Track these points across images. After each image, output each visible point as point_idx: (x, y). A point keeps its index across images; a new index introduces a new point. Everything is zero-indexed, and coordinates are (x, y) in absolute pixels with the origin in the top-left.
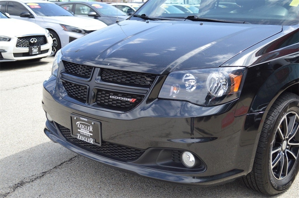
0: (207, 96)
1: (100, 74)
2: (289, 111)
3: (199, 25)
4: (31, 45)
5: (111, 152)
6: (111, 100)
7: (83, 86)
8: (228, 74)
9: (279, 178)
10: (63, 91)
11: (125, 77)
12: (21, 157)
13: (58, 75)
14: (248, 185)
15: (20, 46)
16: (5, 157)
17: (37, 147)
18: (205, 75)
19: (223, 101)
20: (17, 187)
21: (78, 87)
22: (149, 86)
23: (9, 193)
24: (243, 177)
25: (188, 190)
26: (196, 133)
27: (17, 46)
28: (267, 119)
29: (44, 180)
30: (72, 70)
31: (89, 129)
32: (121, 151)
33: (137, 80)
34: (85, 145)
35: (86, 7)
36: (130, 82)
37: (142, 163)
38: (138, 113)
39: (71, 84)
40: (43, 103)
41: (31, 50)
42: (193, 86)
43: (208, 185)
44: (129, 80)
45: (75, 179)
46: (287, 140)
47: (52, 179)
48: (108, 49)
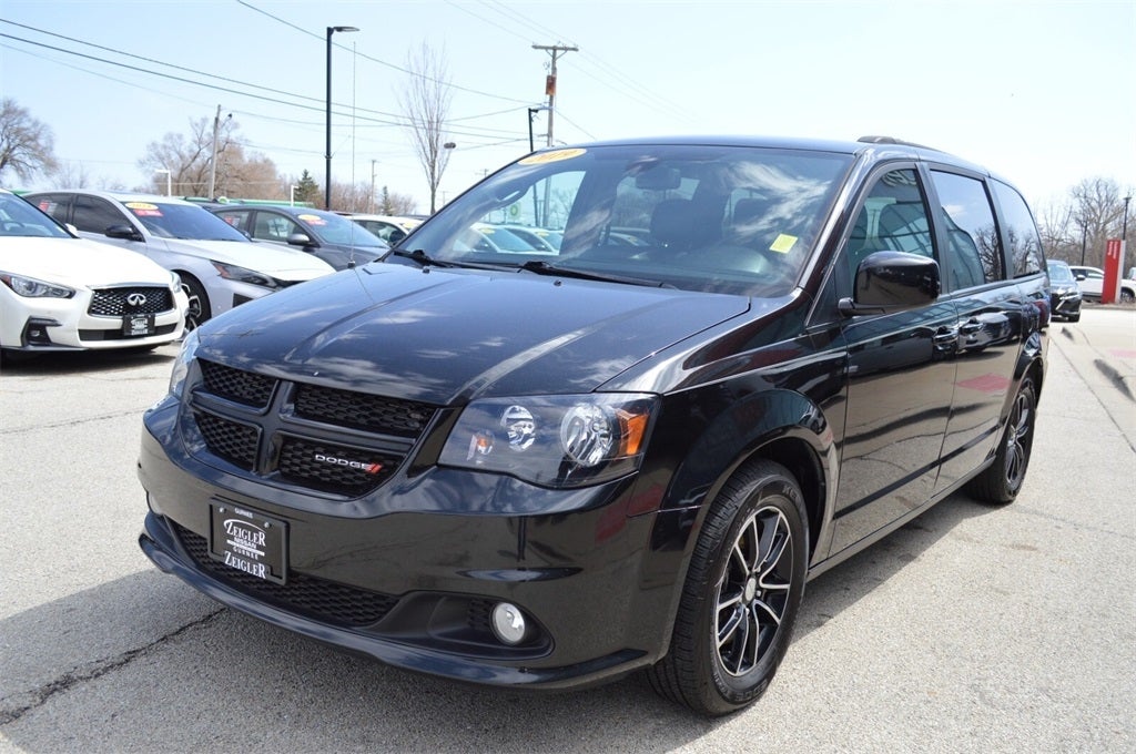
0: (562, 463)
1: (293, 398)
2: (762, 506)
3: (552, 284)
4: (128, 311)
5: (312, 601)
6: (318, 466)
7: (248, 428)
8: (614, 411)
9: (735, 672)
10: (195, 437)
11: (356, 407)
12: (71, 610)
13: (186, 396)
14: (659, 690)
15: (99, 313)
16: (29, 607)
17: (120, 583)
18: (558, 410)
19: (600, 477)
20: (52, 693)
21: (233, 428)
22: (415, 434)
23: (26, 709)
24: (646, 669)
25: (510, 701)
26: (531, 556)
27: (90, 311)
28: (707, 523)
29: (131, 673)
30: (221, 385)
31: (255, 538)
32: (337, 599)
33: (386, 417)
34: (245, 580)
35: (284, 222)
36: (370, 422)
37: (391, 632)
38: (388, 500)
39: (216, 420)
40: (140, 465)
41: (127, 325)
42: (527, 437)
43: (557, 690)
44: (365, 417)
45: (213, 672)
46: (757, 575)
47: (153, 670)
48: (318, 334)
